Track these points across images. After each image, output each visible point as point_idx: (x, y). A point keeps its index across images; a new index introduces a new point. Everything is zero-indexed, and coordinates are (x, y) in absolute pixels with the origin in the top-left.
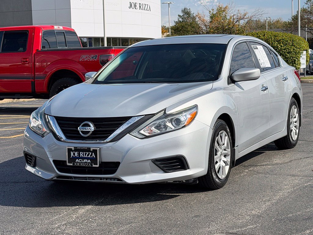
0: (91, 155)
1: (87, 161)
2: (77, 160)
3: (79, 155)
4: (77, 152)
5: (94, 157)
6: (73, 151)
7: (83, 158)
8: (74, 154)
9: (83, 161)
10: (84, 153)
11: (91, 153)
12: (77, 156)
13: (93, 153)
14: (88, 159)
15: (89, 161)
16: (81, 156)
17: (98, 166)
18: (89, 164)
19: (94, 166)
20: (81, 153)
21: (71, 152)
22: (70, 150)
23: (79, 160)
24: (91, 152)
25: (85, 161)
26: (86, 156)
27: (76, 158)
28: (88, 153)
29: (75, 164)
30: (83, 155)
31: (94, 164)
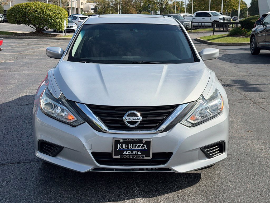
0: (142, 147)
1: (137, 153)
2: (125, 153)
3: (128, 146)
4: (125, 144)
5: (146, 148)
6: (120, 143)
7: (132, 150)
8: (122, 146)
9: (132, 153)
10: (134, 145)
11: (142, 145)
12: (125, 148)
13: (145, 145)
14: (138, 151)
15: (139, 153)
16: (130, 148)
17: (150, 158)
18: (139, 156)
19: (146, 158)
20: (130, 144)
21: (119, 144)
22: (117, 142)
23: (127, 152)
24: (142, 143)
25: (134, 153)
26: (136, 148)
27: (124, 150)
28: (138, 145)
29: (123, 156)
30: (133, 147)
31: (145, 156)
